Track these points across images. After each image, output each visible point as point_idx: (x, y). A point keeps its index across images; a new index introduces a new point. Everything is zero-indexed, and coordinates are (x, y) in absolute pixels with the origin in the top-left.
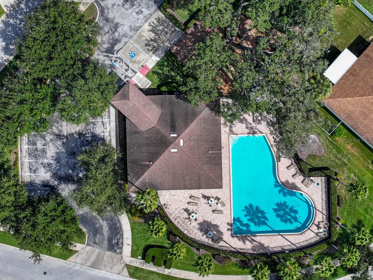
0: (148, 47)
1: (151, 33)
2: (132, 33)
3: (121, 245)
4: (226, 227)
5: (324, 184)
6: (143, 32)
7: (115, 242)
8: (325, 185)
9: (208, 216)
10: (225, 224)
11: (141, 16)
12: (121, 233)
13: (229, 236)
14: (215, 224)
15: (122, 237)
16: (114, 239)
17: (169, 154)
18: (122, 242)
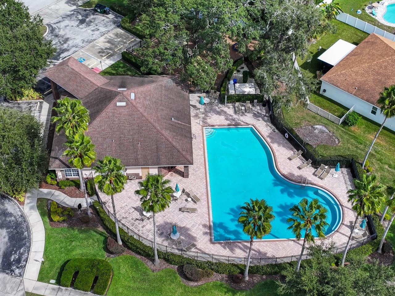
0: (101, 54)
1: (107, 43)
2: (83, 44)
3: (24, 263)
4: (201, 230)
5: (347, 176)
6: (97, 43)
7: (15, 258)
8: (349, 177)
9: (173, 216)
10: (199, 225)
11: (97, 33)
12: (28, 244)
13: (207, 242)
14: (183, 226)
15: (29, 251)
16: (14, 254)
17: (114, 109)
18: (27, 258)
